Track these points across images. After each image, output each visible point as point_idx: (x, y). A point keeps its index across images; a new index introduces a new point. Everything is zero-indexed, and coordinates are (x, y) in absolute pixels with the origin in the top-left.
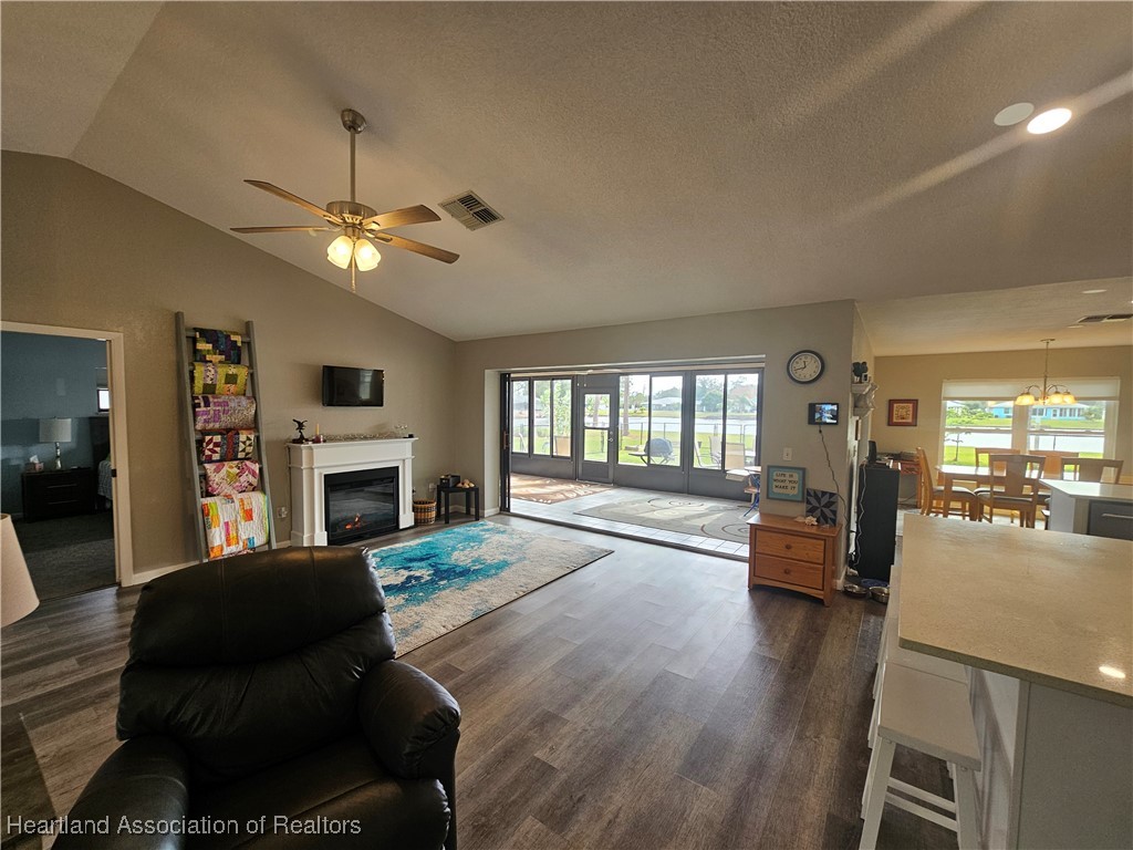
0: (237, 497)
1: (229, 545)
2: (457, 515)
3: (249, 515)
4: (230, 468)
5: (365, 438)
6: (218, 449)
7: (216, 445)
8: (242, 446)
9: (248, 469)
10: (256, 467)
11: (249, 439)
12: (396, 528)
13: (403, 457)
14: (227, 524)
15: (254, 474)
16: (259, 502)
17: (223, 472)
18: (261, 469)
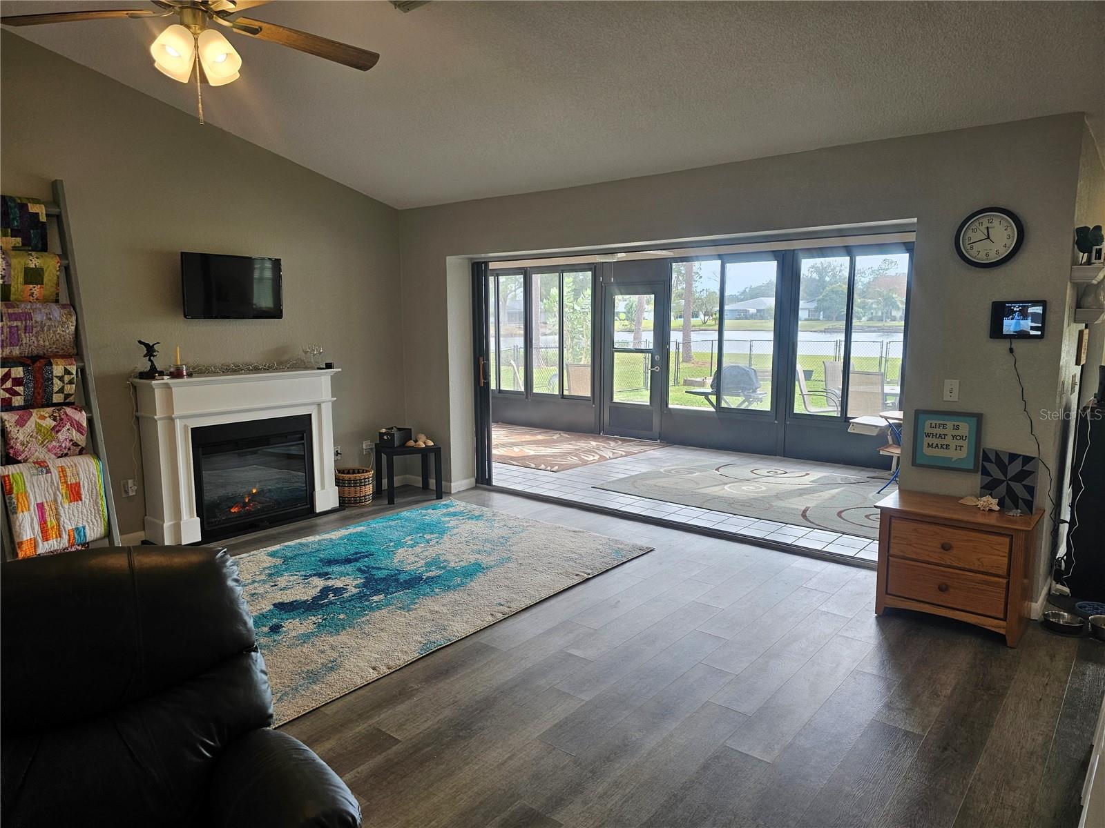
0: (54, 464)
1: (46, 538)
2: (407, 489)
3: (75, 493)
4: (41, 419)
5: (256, 370)
6: (20, 389)
7: (17, 382)
8: (57, 384)
9: (70, 419)
10: (82, 417)
11: (67, 372)
12: (310, 512)
13: (317, 400)
14: (40, 507)
15: (79, 428)
16: (90, 471)
17: (31, 425)
18: (90, 421)
